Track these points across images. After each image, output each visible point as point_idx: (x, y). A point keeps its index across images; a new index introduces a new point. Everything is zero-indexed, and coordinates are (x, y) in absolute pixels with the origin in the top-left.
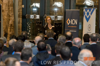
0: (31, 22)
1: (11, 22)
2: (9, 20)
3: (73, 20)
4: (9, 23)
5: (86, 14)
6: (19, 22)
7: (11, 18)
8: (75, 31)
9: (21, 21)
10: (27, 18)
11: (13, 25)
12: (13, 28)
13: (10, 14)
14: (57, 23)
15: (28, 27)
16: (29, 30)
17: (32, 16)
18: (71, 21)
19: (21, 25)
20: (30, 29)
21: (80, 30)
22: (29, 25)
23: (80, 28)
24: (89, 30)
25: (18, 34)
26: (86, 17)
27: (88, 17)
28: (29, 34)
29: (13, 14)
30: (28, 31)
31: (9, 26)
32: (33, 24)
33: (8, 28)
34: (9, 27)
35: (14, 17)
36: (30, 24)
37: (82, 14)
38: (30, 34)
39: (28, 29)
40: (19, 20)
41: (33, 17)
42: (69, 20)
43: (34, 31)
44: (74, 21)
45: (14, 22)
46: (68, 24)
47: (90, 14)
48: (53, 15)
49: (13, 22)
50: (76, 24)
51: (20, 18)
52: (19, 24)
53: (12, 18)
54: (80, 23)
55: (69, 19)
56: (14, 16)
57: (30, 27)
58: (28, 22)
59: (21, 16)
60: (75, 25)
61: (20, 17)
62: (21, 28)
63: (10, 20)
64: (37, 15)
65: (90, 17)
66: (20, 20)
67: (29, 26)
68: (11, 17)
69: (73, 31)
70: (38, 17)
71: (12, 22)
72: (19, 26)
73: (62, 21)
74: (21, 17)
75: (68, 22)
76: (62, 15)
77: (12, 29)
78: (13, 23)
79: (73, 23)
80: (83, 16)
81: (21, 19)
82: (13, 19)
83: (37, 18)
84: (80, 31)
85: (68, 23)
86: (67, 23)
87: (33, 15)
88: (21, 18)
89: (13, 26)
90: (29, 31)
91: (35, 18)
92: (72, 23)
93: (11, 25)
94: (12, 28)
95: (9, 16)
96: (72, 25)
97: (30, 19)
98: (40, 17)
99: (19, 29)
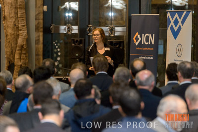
0: (62, 41)
1: (20, 41)
2: (18, 36)
3: (147, 36)
4: (17, 44)
5: (172, 23)
6: (37, 41)
7: (21, 32)
8: (151, 57)
9: (41, 39)
10: (53, 32)
11: (25, 47)
12: (25, 54)
13: (20, 25)
14: (114, 41)
15: (55, 50)
16: (58, 56)
17: (63, 29)
18: (141, 37)
19: (41, 46)
20: (59, 54)
21: (160, 55)
22: (57, 47)
23: (161, 51)
24: (179, 55)
25: (36, 65)
26: (172, 28)
27: (176, 29)
28: (58, 65)
29: (25, 24)
30: (56, 58)
31: (18, 48)
32: (66, 43)
33: (15, 53)
34: (17, 52)
35: (26, 31)
36: (59, 44)
37: (164, 23)
38: (60, 66)
39: (55, 55)
40: (37, 36)
41: (65, 29)
42: (137, 36)
43: (68, 58)
44: (147, 38)
45: (28, 40)
46: (137, 44)
47: (180, 23)
48: (106, 25)
49: (25, 40)
50: (153, 43)
51: (38, 32)
52: (36, 45)
53: (23, 33)
54: (161, 42)
55: (137, 34)
56: (27, 28)
57: (59, 50)
58: (56, 41)
59: (41, 28)
60: (150, 46)
61: (38, 30)
62: (42, 52)
63: (20, 36)
64: (73, 27)
65: (180, 28)
66: (39, 36)
67: (57, 49)
68: (21, 30)
69: (146, 58)
70: (75, 29)
71: (23, 42)
72: (37, 49)
73: (125, 38)
74: (42, 30)
75: (137, 39)
76: (124, 26)
77: (23, 55)
78: (25, 43)
79: (147, 42)
80: (166, 27)
81: (41, 34)
82: (25, 34)
83: (73, 32)
84: (161, 58)
85: (137, 41)
86: (135, 41)
87: (65, 26)
88: (41, 32)
89: (26, 49)
90: (59, 59)
91: (69, 31)
92: (144, 41)
93: (22, 46)
94: (24, 52)
95: (18, 28)
96: (145, 46)
97: (59, 34)
98: (80, 30)
99: (37, 55)
